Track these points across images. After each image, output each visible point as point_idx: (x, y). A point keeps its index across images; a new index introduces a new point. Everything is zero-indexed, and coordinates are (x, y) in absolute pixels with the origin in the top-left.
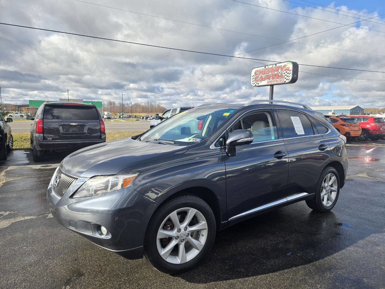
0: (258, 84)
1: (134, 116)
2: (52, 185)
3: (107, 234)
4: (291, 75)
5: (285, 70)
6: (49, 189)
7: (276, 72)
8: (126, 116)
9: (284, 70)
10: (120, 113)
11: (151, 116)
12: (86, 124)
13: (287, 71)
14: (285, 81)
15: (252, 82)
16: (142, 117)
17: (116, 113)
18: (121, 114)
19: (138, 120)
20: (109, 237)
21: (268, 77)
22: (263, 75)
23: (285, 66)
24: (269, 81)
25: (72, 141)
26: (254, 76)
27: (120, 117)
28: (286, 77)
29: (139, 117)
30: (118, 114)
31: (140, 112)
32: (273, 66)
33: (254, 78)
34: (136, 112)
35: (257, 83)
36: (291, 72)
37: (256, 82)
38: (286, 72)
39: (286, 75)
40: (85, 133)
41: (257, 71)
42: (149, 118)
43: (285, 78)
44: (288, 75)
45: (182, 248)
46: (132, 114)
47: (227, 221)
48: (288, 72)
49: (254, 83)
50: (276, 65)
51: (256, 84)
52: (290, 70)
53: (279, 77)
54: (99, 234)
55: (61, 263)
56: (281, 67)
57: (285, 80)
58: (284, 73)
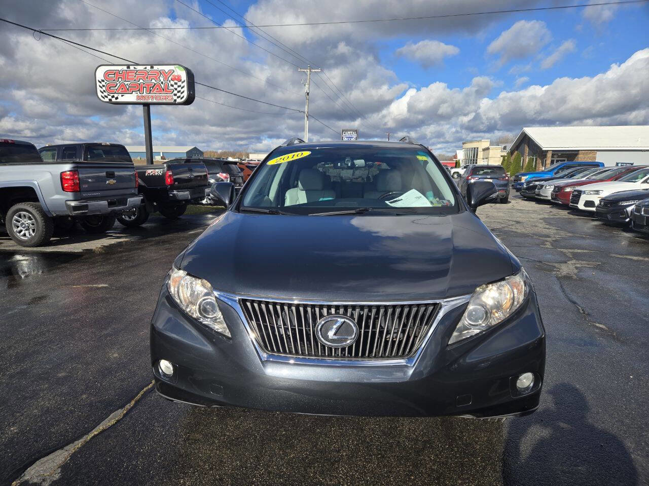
0: (117, 98)
4: (185, 89)
5: (172, 80)
7: (153, 81)
9: (170, 79)
13: (176, 81)
14: (175, 100)
15: (100, 94)
21: (139, 89)
22: (126, 83)
23: (171, 72)
24: (139, 95)
26: (103, 81)
28: (175, 92)
32: (146, 68)
33: (104, 86)
35: (113, 97)
36: (185, 84)
37: (112, 95)
38: (176, 84)
39: (176, 89)
41: (110, 72)
43: (175, 95)
44: (179, 89)
48: (179, 83)
49: (107, 97)
50: (152, 67)
51: (110, 97)
52: (182, 81)
53: (161, 91)
56: (163, 72)
57: (175, 98)
58: (172, 86)
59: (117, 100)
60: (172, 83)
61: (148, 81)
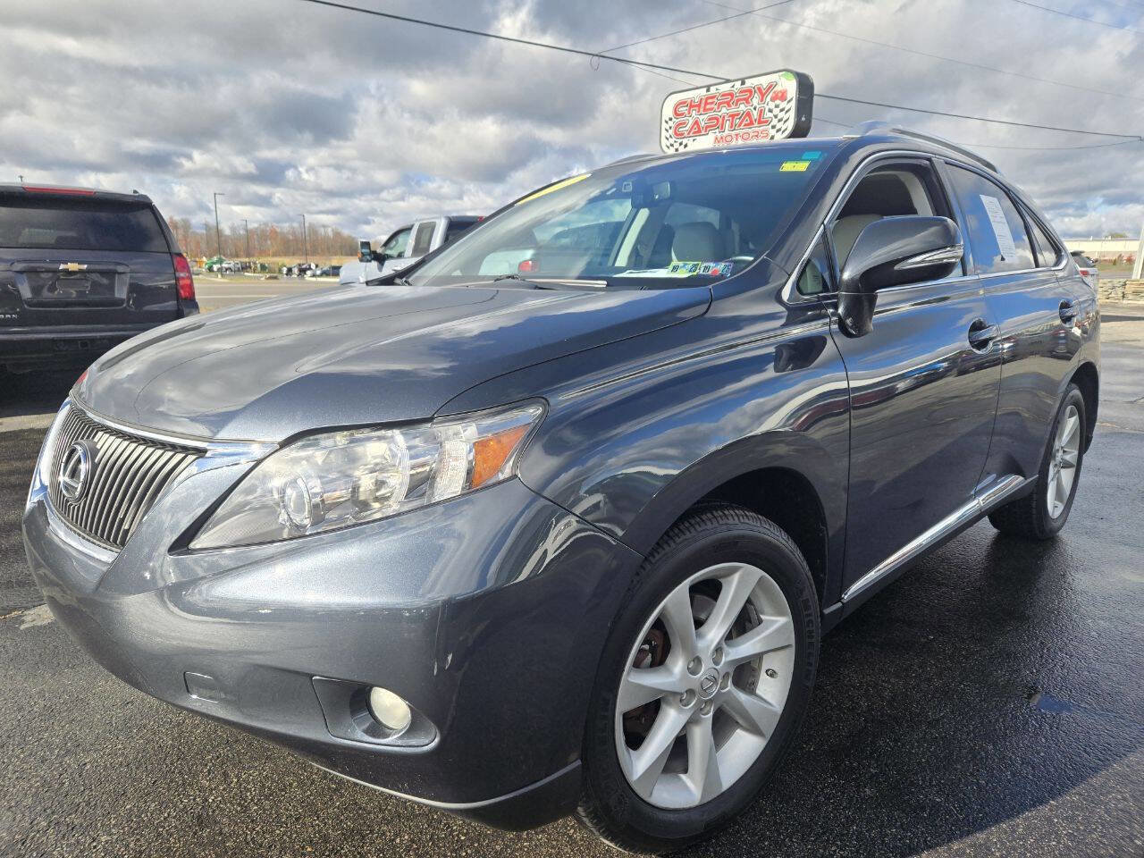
0: (686, 146)
1: (259, 266)
2: (44, 488)
3: (413, 729)
4: (792, 114)
5: (773, 99)
6: (32, 511)
7: (742, 107)
8: (231, 266)
9: (768, 99)
10: (210, 256)
11: (317, 266)
12: (120, 269)
13: (777, 102)
14: (772, 137)
15: (664, 141)
16: (285, 270)
17: (196, 256)
18: (215, 259)
19: (276, 278)
20: (428, 742)
21: (716, 123)
22: (701, 117)
23: (771, 87)
24: (719, 135)
25: (72, 331)
26: (671, 119)
27: (210, 269)
28: (775, 122)
29: (277, 269)
30: (204, 259)
31: (275, 255)
32: (733, 87)
33: (670, 128)
34: (263, 253)
35: (681, 144)
36: (793, 104)
37: (680, 141)
38: (777, 106)
39: (776, 116)
40: (120, 302)
41: (682, 103)
42: (309, 273)
43: (773, 127)
44: (781, 115)
45: (700, 737)
46: (252, 259)
47: (839, 605)
48: (783, 105)
49: (672, 145)
50: (743, 83)
51: (677, 145)
52: (789, 99)
53: (751, 123)
54: (367, 732)
55: (132, 845)
56: (759, 89)
57: (773, 132)
58: (770, 111)
59: (688, 149)
60: (772, 105)
61: (733, 110)
